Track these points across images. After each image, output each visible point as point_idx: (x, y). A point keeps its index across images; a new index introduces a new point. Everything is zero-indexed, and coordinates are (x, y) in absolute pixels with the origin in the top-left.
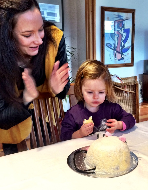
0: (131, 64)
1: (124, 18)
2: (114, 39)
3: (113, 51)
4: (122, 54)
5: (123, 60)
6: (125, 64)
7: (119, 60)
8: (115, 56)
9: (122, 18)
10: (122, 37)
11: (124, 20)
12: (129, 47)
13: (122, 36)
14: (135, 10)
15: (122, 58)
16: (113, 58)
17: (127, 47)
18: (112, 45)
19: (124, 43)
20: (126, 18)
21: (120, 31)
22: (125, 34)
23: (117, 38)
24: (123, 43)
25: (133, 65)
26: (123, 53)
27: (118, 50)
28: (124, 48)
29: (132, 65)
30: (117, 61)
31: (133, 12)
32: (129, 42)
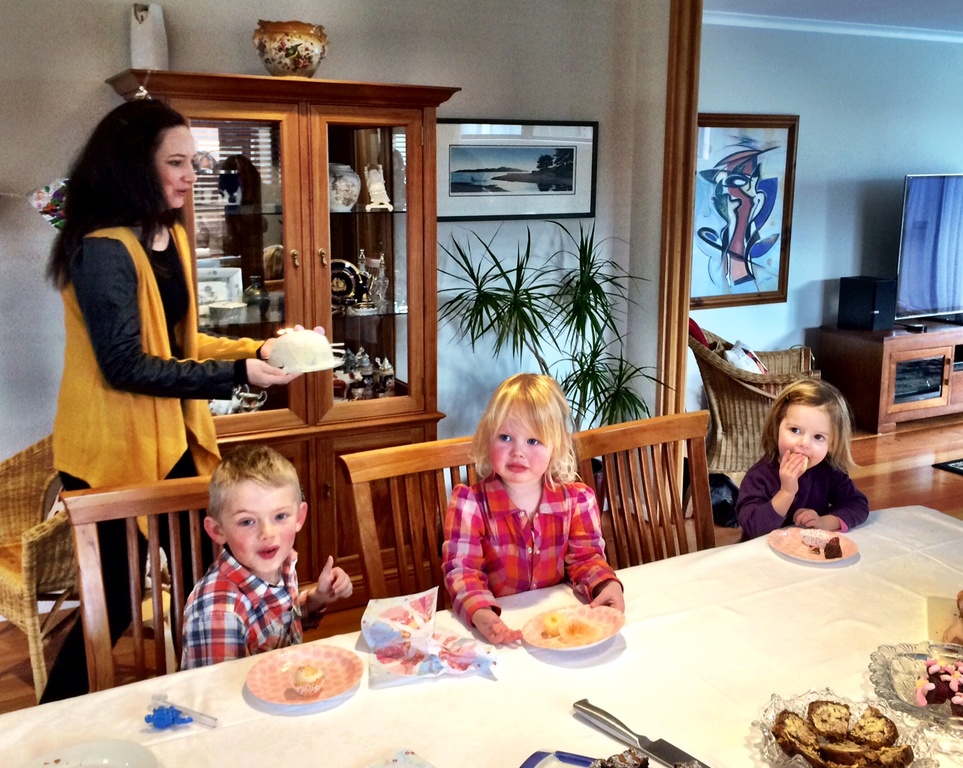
0: (780, 296)
1: (760, 146)
2: (724, 213)
3: (720, 252)
4: (750, 261)
5: (753, 282)
6: (759, 294)
7: (737, 282)
8: (727, 269)
9: (753, 144)
10: (750, 206)
11: (761, 152)
12: (773, 238)
13: (753, 204)
14: (798, 116)
15: (751, 277)
16: (718, 275)
17: (768, 239)
18: (719, 233)
19: (759, 227)
20: (767, 143)
21: (745, 188)
22: (761, 197)
23: (736, 211)
24: (753, 224)
25: (784, 299)
26: (753, 260)
27: (738, 249)
28: (758, 241)
29: (782, 296)
30: (733, 284)
31: (790, 123)
32: (773, 224)
